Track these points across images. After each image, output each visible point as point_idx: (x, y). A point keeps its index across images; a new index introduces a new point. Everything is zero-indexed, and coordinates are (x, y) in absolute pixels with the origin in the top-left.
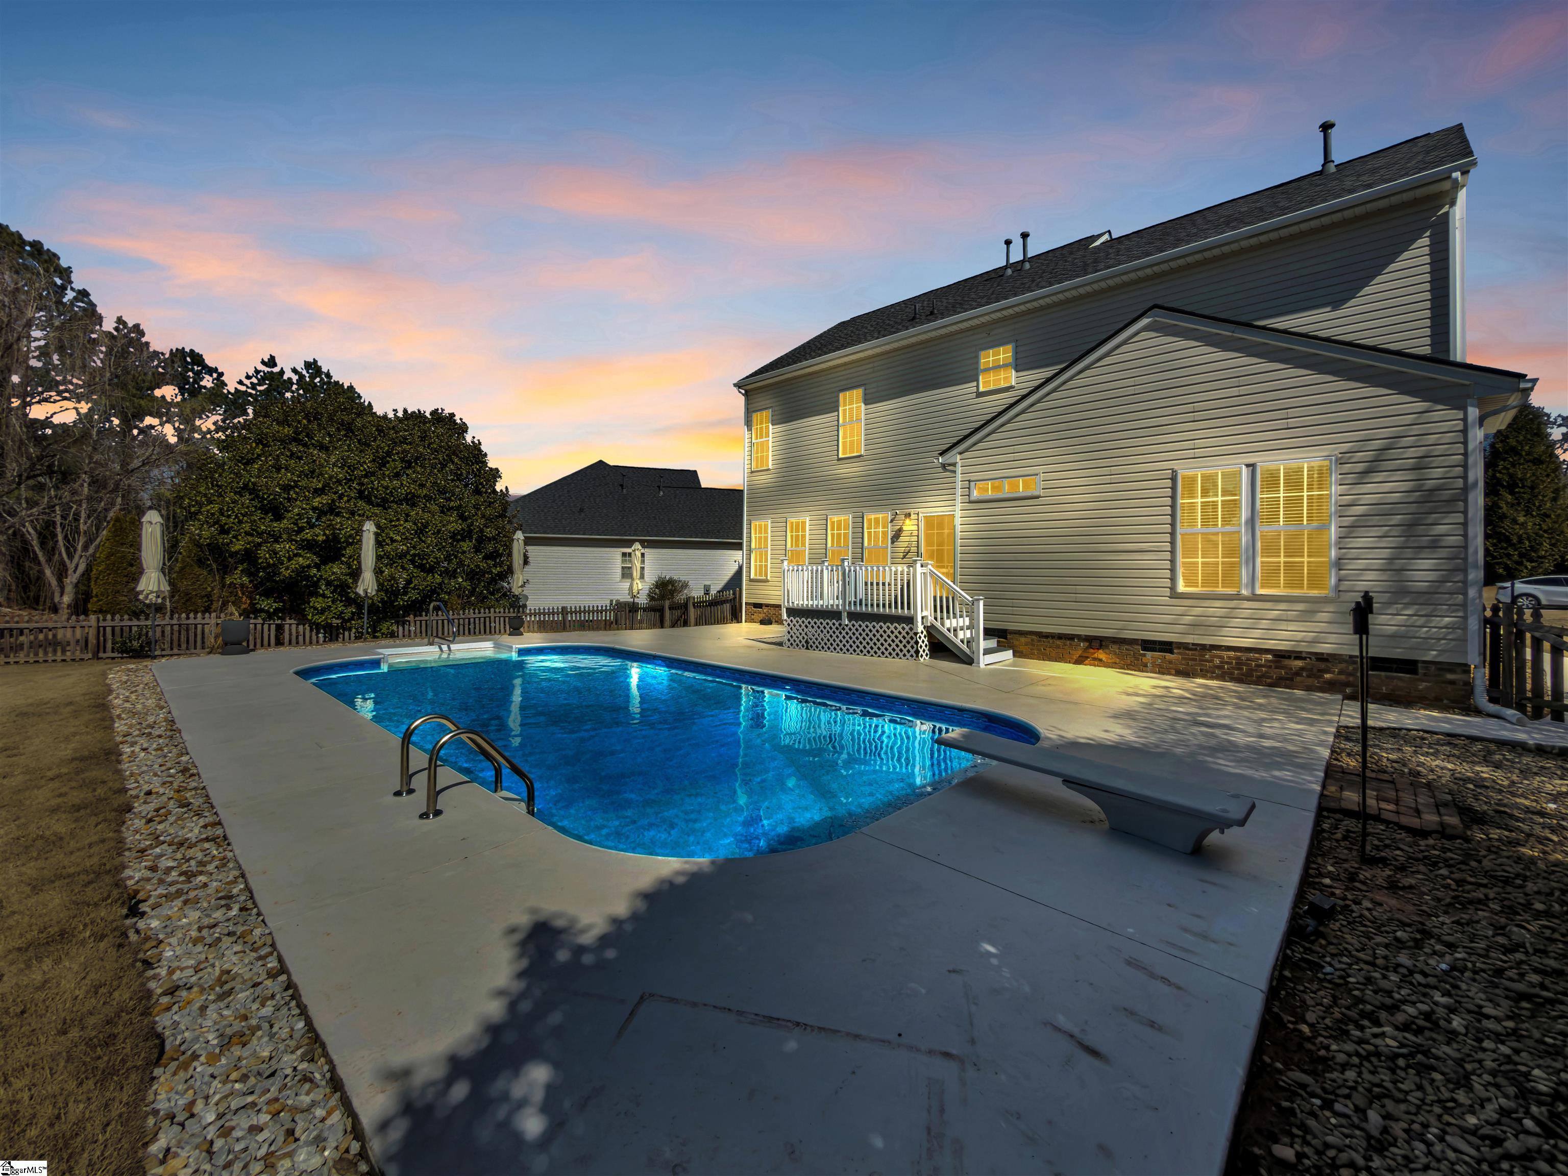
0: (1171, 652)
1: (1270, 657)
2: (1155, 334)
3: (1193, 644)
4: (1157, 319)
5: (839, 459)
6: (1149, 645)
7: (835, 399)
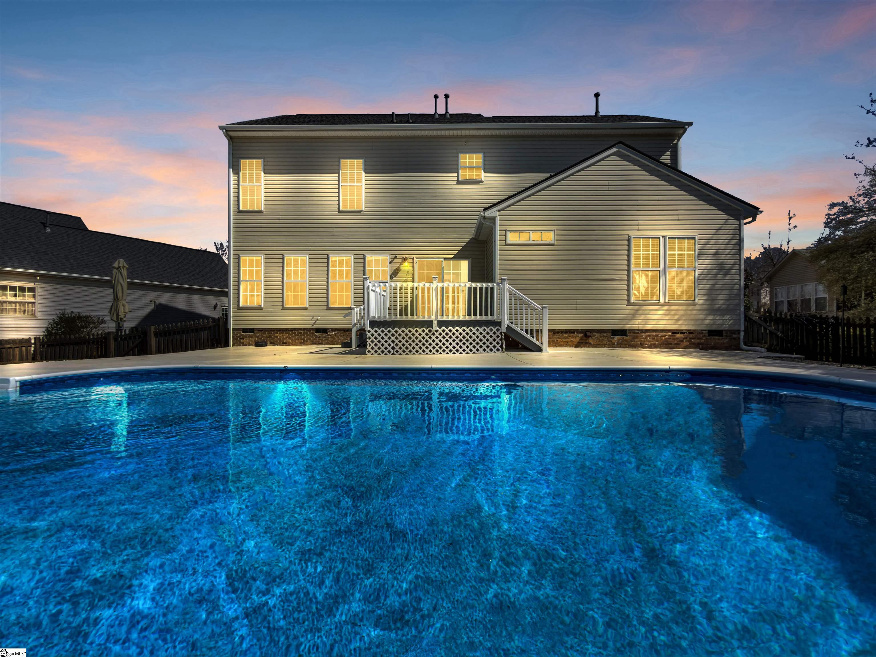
0: (626, 335)
1: (670, 333)
2: (619, 159)
3: (638, 330)
4: (620, 150)
5: (339, 211)
6: (615, 332)
7: (337, 163)
